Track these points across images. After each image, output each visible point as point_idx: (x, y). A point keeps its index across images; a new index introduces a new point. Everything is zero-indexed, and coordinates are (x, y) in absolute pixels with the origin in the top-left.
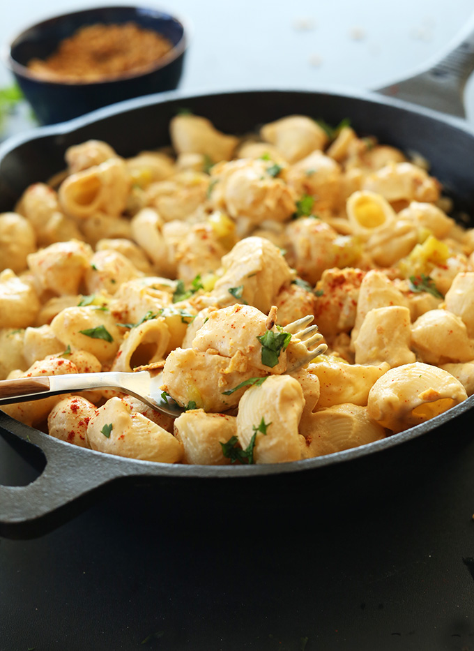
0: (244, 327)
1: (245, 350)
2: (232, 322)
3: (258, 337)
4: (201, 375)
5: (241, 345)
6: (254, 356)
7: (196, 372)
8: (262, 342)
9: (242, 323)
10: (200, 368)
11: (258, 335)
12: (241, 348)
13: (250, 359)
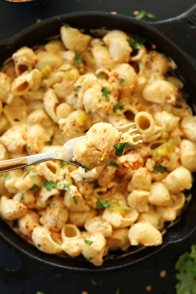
0: (108, 141)
1: (109, 151)
2: (103, 137)
3: (114, 146)
4: (91, 158)
5: (107, 149)
6: (113, 153)
7: (88, 157)
8: (116, 148)
9: (107, 138)
10: (90, 156)
11: (114, 145)
12: (107, 150)
13: (111, 154)
